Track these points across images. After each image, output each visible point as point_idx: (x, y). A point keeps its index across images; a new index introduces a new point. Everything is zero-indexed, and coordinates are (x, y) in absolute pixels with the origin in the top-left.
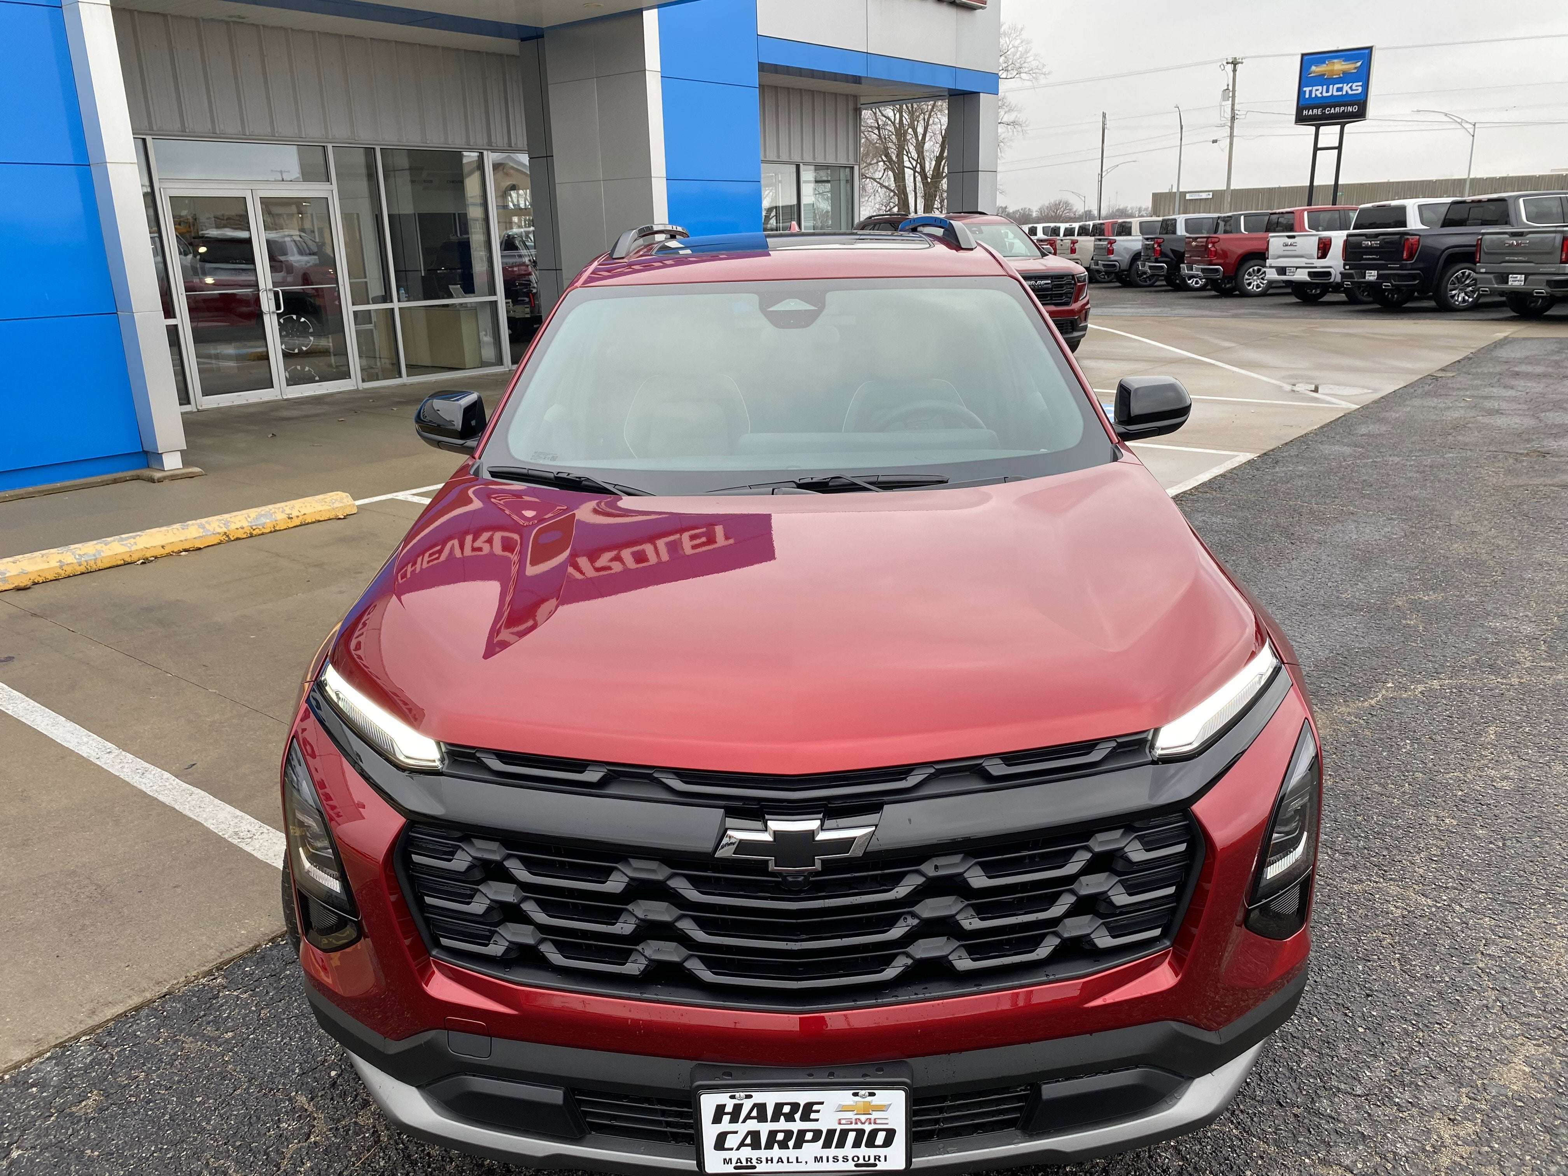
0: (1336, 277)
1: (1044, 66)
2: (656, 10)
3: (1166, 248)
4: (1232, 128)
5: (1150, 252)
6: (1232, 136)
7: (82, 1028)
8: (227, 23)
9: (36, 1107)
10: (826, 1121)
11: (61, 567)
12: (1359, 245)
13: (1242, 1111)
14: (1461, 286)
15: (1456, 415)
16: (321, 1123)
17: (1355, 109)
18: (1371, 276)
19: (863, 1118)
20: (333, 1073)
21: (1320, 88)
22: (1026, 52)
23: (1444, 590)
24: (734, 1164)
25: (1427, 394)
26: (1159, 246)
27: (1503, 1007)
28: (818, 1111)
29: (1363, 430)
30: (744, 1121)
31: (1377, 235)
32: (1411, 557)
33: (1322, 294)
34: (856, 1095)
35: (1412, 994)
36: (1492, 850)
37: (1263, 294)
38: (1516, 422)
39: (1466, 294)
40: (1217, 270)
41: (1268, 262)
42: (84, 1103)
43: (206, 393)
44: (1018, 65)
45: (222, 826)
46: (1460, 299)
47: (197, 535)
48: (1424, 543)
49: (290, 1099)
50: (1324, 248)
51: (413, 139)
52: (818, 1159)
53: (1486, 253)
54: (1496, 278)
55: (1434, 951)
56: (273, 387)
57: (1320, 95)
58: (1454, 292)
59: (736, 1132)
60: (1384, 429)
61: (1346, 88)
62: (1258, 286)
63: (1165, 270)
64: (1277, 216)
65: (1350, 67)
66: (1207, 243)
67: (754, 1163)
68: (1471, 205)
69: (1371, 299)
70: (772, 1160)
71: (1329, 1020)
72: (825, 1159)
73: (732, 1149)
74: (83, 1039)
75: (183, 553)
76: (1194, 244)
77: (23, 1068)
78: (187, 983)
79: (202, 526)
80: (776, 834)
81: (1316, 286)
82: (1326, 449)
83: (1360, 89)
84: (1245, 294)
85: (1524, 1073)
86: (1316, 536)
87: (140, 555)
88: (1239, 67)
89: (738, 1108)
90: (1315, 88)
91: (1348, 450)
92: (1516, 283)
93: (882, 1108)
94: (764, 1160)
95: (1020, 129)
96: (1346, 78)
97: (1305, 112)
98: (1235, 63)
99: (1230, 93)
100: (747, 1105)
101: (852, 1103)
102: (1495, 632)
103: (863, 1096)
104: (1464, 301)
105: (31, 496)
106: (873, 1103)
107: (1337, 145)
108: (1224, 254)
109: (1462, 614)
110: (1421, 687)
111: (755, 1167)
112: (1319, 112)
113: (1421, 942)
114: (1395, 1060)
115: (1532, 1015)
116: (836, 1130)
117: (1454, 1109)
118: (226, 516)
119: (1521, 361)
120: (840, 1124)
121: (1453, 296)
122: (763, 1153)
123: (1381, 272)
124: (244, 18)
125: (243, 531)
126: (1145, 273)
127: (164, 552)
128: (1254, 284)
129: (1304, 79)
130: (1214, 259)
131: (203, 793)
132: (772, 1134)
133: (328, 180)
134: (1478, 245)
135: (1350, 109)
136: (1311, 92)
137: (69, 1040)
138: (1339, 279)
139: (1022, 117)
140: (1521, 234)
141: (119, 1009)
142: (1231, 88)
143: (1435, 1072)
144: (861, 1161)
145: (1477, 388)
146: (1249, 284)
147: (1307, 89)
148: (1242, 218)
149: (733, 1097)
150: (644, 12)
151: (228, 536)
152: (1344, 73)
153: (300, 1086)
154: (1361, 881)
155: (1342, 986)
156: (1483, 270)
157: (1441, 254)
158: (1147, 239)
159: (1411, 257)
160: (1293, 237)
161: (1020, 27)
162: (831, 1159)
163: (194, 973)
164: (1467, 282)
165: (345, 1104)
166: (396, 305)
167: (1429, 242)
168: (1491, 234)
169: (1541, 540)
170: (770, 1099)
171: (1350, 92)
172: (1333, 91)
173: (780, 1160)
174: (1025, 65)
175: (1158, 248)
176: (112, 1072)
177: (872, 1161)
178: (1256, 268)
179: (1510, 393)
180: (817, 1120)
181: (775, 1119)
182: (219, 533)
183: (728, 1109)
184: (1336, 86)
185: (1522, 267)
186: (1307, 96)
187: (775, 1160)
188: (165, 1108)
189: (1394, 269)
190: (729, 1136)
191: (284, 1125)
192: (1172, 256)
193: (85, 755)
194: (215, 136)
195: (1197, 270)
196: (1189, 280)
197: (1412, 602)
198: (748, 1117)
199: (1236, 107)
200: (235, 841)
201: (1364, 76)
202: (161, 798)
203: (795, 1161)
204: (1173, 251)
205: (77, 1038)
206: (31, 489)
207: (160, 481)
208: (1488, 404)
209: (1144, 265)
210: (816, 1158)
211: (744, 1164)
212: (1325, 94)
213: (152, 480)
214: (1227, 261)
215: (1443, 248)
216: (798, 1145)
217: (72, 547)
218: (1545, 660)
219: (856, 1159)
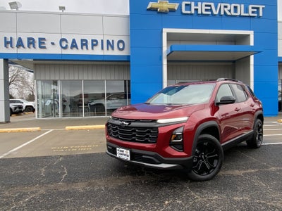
24: (119, 156)
52: (124, 157)
150: (251, 56)
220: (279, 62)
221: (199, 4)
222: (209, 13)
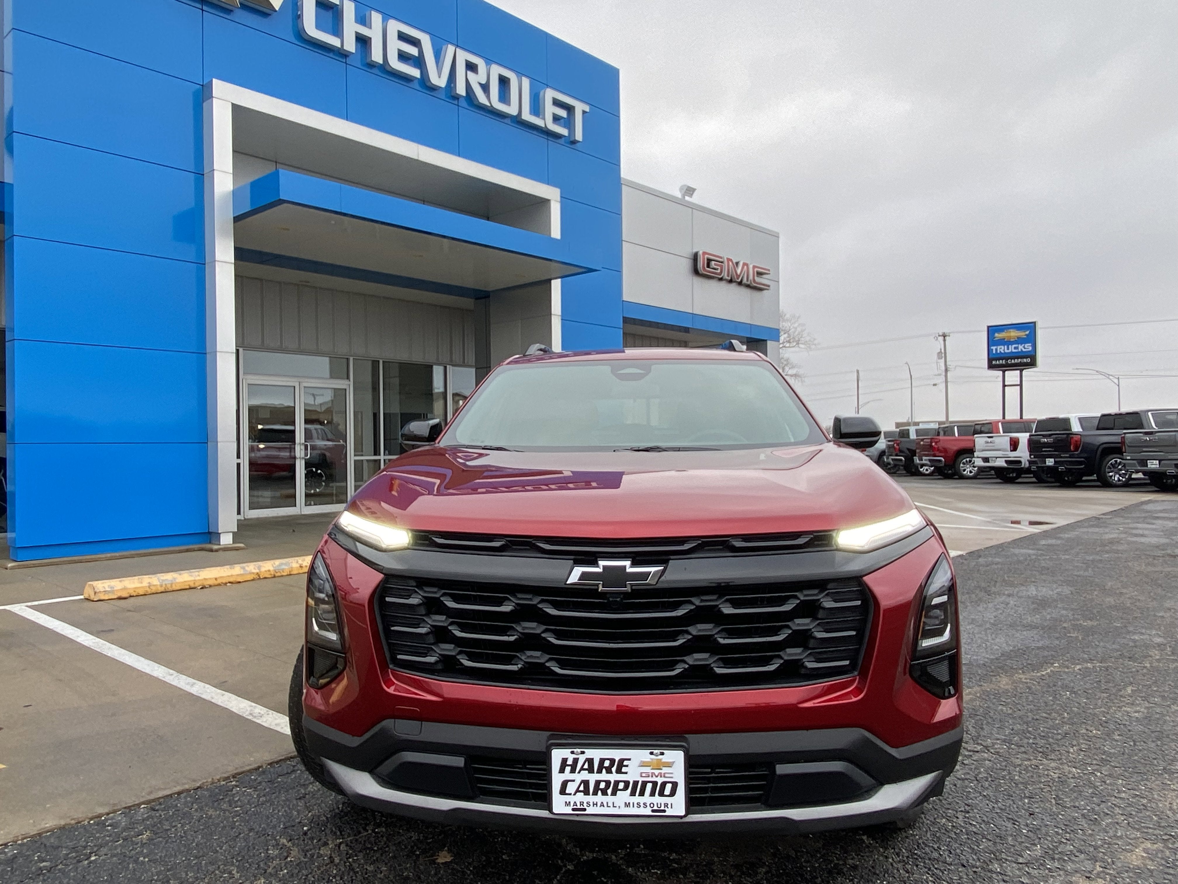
0: (1025, 464)
1: (815, 339)
2: (559, 280)
3: (904, 446)
4: (946, 376)
5: (892, 450)
6: (946, 382)
7: (142, 800)
8: (298, 285)
9: (110, 836)
10: (632, 774)
11: (149, 587)
12: (1039, 442)
13: (936, 869)
14: (1116, 470)
15: (1112, 536)
16: (295, 852)
17: (1029, 360)
18: (1050, 462)
19: (657, 772)
20: (305, 828)
21: (1003, 347)
22: (802, 331)
23: (1097, 620)
24: (572, 807)
25: (1092, 526)
26: (898, 445)
27: (1129, 823)
28: (627, 766)
29: (1043, 542)
30: (579, 772)
31: (1050, 435)
32: (1076, 604)
33: (1018, 477)
34: (652, 753)
35: (1062, 815)
36: (1125, 746)
37: (974, 478)
38: (1154, 541)
39: (1120, 475)
40: (940, 461)
41: (976, 454)
42: (140, 837)
43: (251, 508)
44: (797, 339)
45: (242, 710)
46: (1116, 479)
47: (239, 573)
48: (1085, 597)
49: (276, 840)
50: (1014, 445)
51: (403, 355)
52: (627, 805)
53: (1129, 446)
54: (1139, 463)
55: (1080, 795)
56: (295, 506)
57: (1003, 352)
58: (1111, 474)
59: (574, 781)
60: (1059, 542)
61: (1021, 347)
62: (971, 472)
63: (904, 462)
64: (980, 426)
65: (1022, 334)
66: (931, 442)
67: (585, 807)
68: (1115, 417)
69: (1053, 480)
70: (596, 804)
71: (1002, 826)
72: (631, 805)
73: (570, 794)
74: (143, 806)
75: (228, 584)
76: (922, 443)
77: (103, 818)
78: (213, 783)
79: (244, 568)
80: (604, 567)
81: (1013, 470)
82: (1017, 551)
83: (1030, 348)
84: (962, 477)
85: (1143, 856)
86: (1006, 592)
87: (200, 583)
88: (947, 338)
89: (576, 761)
90: (999, 347)
91: (1031, 552)
92: (1153, 466)
93: (669, 765)
94: (591, 804)
95: (800, 379)
96: (1020, 341)
97: (994, 362)
98: (944, 336)
99: (943, 355)
100: (582, 759)
101: (649, 760)
102: (1135, 641)
103: (657, 755)
104: (1119, 480)
105: (132, 557)
106: (664, 760)
107: (1019, 383)
108: (945, 450)
109: (1110, 632)
110: (1078, 667)
111: (585, 810)
112: (1004, 362)
113: (1071, 790)
114: (1049, 847)
115: (1150, 828)
116: (638, 782)
117: (1090, 872)
118: (259, 563)
119: (1161, 511)
120: (641, 776)
121: (1111, 477)
122: (591, 798)
123: (1057, 460)
124: (308, 282)
125: (269, 573)
126: (889, 464)
127: (216, 582)
128: (968, 470)
129: (991, 342)
130: (937, 453)
131: (231, 695)
132: (598, 783)
133: (348, 378)
134: (1123, 442)
135: (1025, 360)
136: (996, 350)
137: (134, 806)
138: (1027, 465)
139: (801, 372)
140: (1151, 433)
141: (168, 792)
142: (943, 351)
143: (1077, 854)
144: (655, 808)
145: (1128, 523)
146: (964, 470)
147: (994, 348)
148: (956, 428)
149: (572, 753)
150: (552, 281)
151: (259, 576)
152: (1018, 338)
153: (283, 834)
154: (1030, 760)
155: (1013, 810)
156: (1129, 458)
157: (1098, 448)
158: (889, 441)
159: (1076, 449)
160: (991, 437)
161: (797, 315)
162: (636, 805)
163: (218, 777)
164: (1120, 467)
165: (312, 843)
166: (382, 457)
167: (1088, 440)
168: (1130, 435)
169: (1170, 598)
170: (596, 754)
171: (1024, 350)
172: (1012, 349)
173: (602, 805)
174: (802, 339)
175: (897, 447)
176: (160, 822)
177: (662, 808)
178: (968, 459)
179: (1154, 526)
180: (626, 773)
181: (600, 771)
182: (253, 573)
183: (570, 762)
184: (1014, 346)
185: (1158, 455)
186: (994, 352)
187: (599, 804)
188: (194, 840)
189: (1065, 457)
190: (569, 783)
191: (271, 852)
192: (908, 452)
193: (155, 675)
194: (282, 349)
195: (925, 460)
196: (921, 468)
197: (1074, 625)
198: (582, 769)
199: (948, 363)
200: (250, 717)
201: (1032, 338)
202: (203, 696)
203: (612, 806)
204: (908, 449)
205: (139, 805)
206: (133, 552)
207: (217, 551)
208: (1134, 532)
209: (888, 458)
210: (626, 803)
211: (579, 807)
212: (1006, 351)
213: (211, 550)
214: (948, 455)
215: (1099, 444)
216: (614, 793)
217: (158, 575)
218: (1169, 656)
219: (652, 805)
220: (626, 320)
221: (376, 18)
222: (415, 73)
